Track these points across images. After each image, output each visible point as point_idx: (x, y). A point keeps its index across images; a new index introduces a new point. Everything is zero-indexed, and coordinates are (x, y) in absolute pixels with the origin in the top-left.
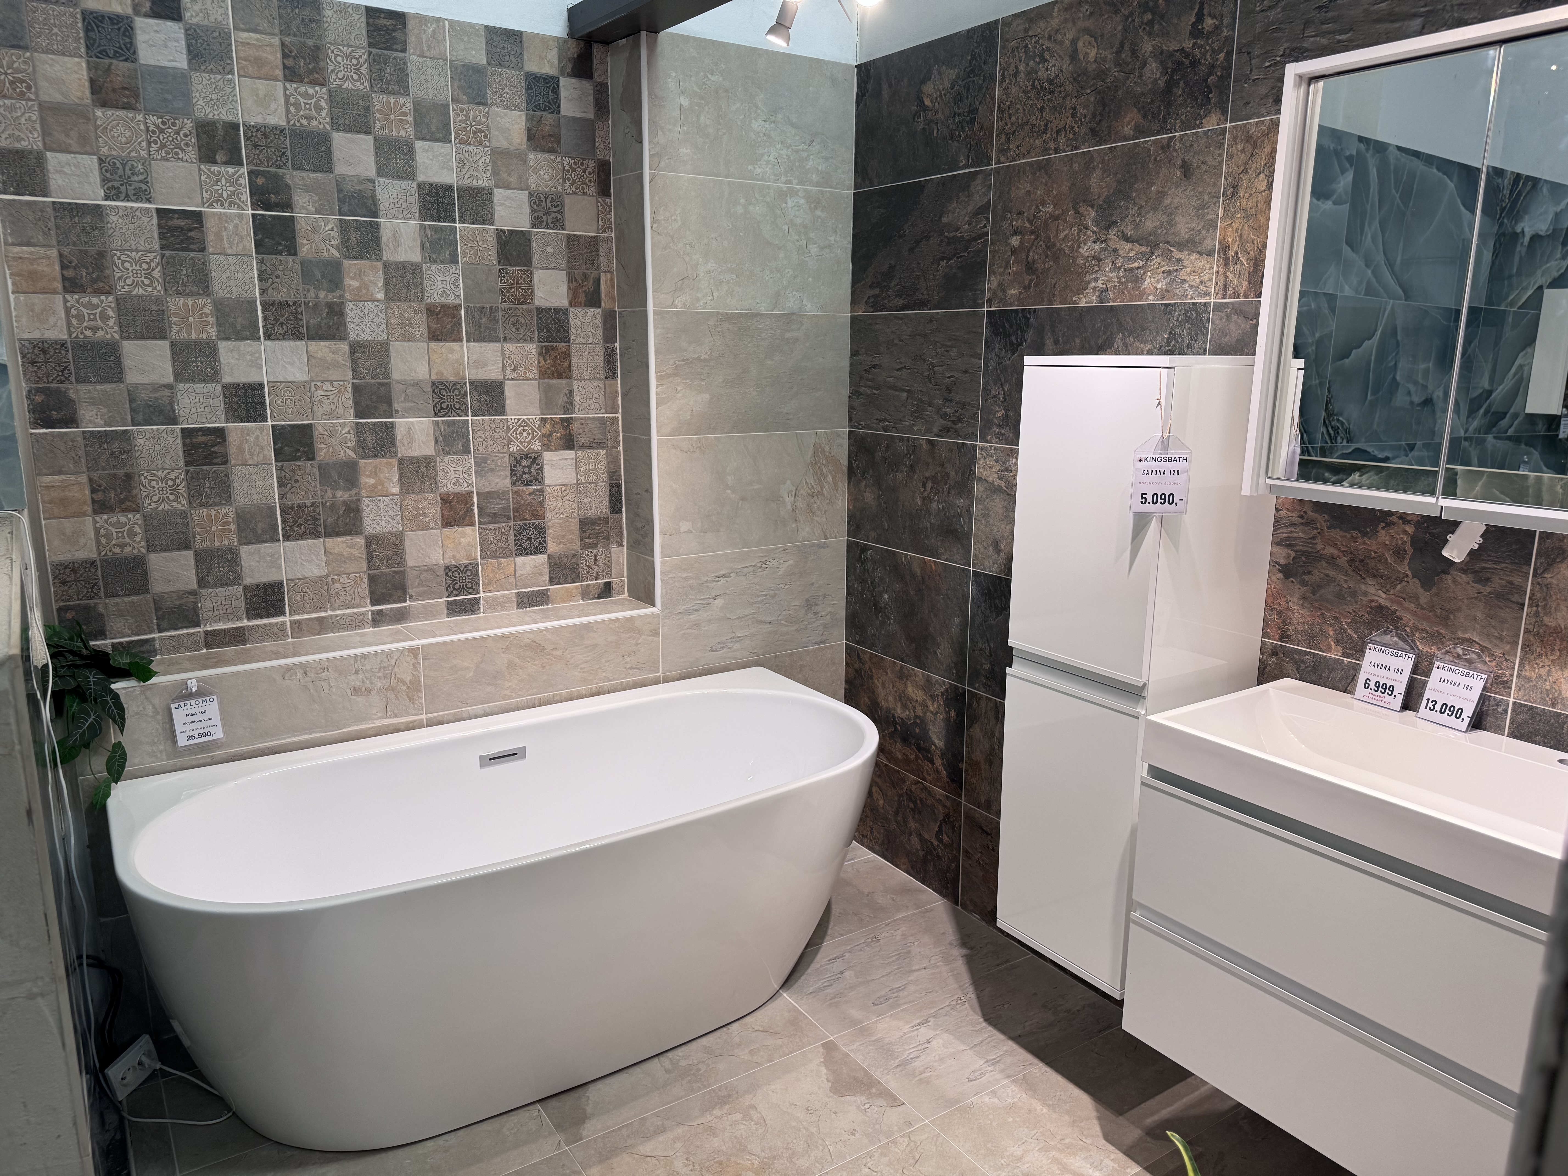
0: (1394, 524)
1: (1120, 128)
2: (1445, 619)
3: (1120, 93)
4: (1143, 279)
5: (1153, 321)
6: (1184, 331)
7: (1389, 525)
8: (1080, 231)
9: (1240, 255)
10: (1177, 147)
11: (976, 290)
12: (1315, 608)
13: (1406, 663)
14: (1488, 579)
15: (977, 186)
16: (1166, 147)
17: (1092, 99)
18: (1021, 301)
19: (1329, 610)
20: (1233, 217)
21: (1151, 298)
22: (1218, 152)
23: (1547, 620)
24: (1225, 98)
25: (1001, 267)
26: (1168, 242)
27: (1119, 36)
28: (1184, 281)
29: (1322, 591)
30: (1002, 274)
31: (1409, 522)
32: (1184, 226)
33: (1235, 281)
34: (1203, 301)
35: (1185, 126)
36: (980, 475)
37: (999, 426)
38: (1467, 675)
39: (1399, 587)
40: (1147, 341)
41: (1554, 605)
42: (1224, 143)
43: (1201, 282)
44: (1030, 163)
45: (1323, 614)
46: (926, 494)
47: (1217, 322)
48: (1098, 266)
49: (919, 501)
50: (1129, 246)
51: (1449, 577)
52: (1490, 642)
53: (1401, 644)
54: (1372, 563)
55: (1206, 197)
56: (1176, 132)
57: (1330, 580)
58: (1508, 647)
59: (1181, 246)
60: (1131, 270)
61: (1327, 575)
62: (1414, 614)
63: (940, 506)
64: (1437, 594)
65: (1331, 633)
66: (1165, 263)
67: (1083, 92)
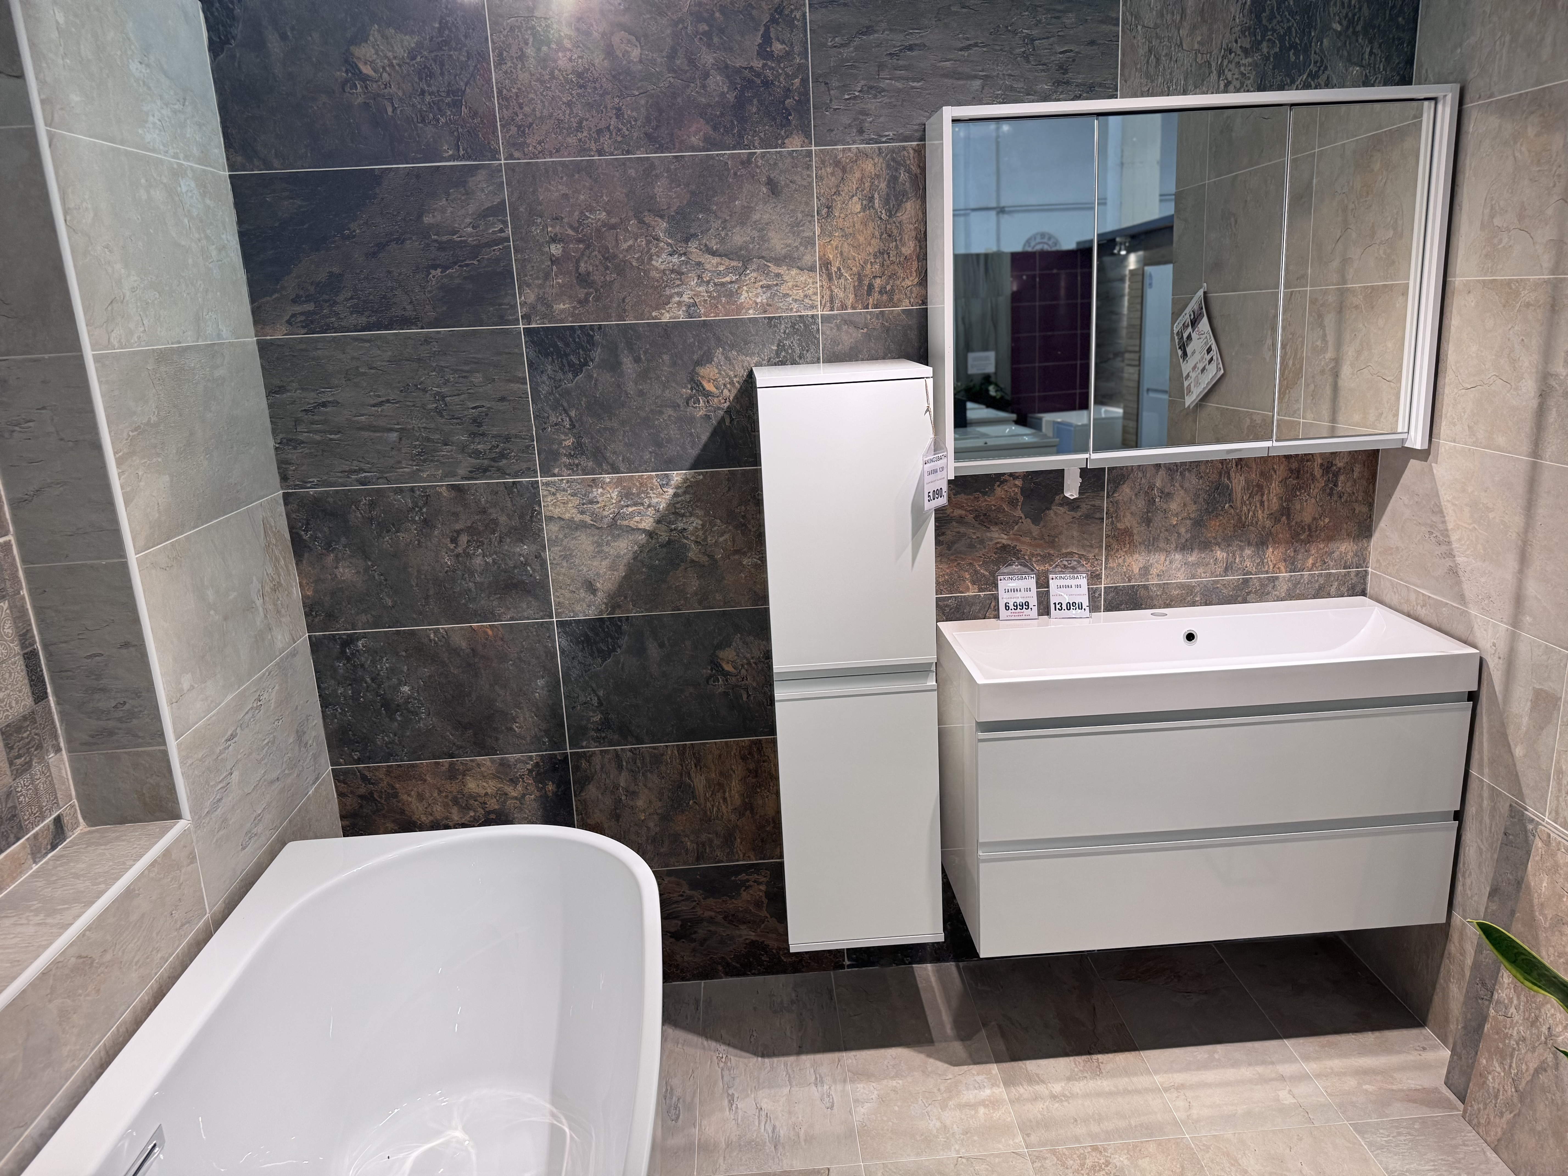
0: (1006, 481)
1: (685, 137)
2: (1052, 543)
3: (679, 100)
4: (738, 293)
5: (757, 335)
6: (794, 342)
7: (1002, 483)
8: (648, 243)
9: (843, 271)
10: (759, 164)
11: (500, 305)
12: (952, 560)
13: (1031, 582)
14: (1078, 507)
15: (479, 180)
16: (747, 162)
17: (643, 102)
18: (576, 317)
19: (963, 559)
20: (831, 235)
21: (751, 311)
22: (805, 172)
23: (1119, 525)
24: (806, 122)
25: (538, 278)
26: (763, 257)
27: (669, 40)
28: (786, 295)
29: (956, 546)
30: (540, 286)
31: (1017, 477)
32: (778, 242)
33: (841, 295)
34: (810, 313)
35: (765, 144)
36: (548, 514)
37: (570, 456)
38: (1074, 578)
39: (1016, 527)
40: (754, 354)
41: (1122, 514)
42: (811, 166)
43: (806, 296)
44: (562, 163)
45: (959, 564)
46: (460, 550)
47: (828, 332)
48: (681, 280)
49: (448, 561)
50: (715, 260)
51: (1051, 512)
52: (1085, 550)
53: (1026, 570)
54: (993, 515)
55: (800, 215)
56: (756, 148)
57: (960, 536)
58: (1097, 550)
59: (778, 261)
60: (723, 284)
61: (958, 532)
62: (1030, 545)
63: (489, 560)
64: (1044, 526)
65: (968, 577)
66: (762, 278)
67: (628, 92)
